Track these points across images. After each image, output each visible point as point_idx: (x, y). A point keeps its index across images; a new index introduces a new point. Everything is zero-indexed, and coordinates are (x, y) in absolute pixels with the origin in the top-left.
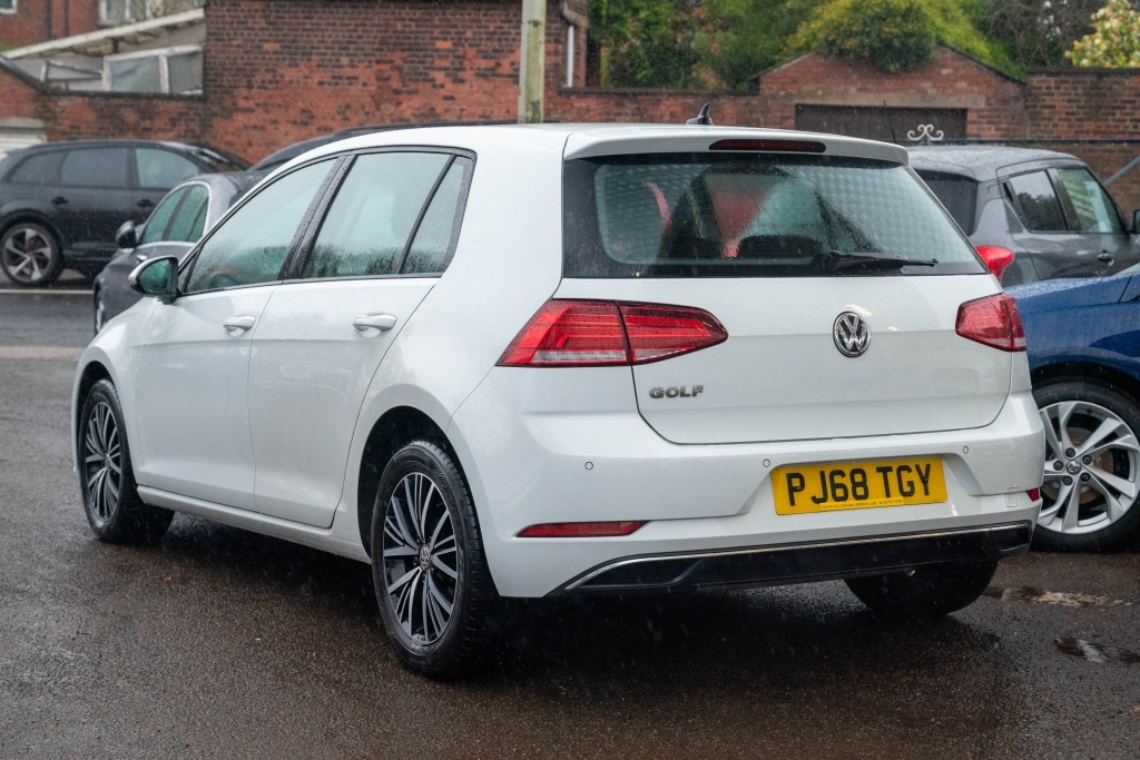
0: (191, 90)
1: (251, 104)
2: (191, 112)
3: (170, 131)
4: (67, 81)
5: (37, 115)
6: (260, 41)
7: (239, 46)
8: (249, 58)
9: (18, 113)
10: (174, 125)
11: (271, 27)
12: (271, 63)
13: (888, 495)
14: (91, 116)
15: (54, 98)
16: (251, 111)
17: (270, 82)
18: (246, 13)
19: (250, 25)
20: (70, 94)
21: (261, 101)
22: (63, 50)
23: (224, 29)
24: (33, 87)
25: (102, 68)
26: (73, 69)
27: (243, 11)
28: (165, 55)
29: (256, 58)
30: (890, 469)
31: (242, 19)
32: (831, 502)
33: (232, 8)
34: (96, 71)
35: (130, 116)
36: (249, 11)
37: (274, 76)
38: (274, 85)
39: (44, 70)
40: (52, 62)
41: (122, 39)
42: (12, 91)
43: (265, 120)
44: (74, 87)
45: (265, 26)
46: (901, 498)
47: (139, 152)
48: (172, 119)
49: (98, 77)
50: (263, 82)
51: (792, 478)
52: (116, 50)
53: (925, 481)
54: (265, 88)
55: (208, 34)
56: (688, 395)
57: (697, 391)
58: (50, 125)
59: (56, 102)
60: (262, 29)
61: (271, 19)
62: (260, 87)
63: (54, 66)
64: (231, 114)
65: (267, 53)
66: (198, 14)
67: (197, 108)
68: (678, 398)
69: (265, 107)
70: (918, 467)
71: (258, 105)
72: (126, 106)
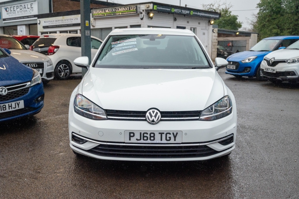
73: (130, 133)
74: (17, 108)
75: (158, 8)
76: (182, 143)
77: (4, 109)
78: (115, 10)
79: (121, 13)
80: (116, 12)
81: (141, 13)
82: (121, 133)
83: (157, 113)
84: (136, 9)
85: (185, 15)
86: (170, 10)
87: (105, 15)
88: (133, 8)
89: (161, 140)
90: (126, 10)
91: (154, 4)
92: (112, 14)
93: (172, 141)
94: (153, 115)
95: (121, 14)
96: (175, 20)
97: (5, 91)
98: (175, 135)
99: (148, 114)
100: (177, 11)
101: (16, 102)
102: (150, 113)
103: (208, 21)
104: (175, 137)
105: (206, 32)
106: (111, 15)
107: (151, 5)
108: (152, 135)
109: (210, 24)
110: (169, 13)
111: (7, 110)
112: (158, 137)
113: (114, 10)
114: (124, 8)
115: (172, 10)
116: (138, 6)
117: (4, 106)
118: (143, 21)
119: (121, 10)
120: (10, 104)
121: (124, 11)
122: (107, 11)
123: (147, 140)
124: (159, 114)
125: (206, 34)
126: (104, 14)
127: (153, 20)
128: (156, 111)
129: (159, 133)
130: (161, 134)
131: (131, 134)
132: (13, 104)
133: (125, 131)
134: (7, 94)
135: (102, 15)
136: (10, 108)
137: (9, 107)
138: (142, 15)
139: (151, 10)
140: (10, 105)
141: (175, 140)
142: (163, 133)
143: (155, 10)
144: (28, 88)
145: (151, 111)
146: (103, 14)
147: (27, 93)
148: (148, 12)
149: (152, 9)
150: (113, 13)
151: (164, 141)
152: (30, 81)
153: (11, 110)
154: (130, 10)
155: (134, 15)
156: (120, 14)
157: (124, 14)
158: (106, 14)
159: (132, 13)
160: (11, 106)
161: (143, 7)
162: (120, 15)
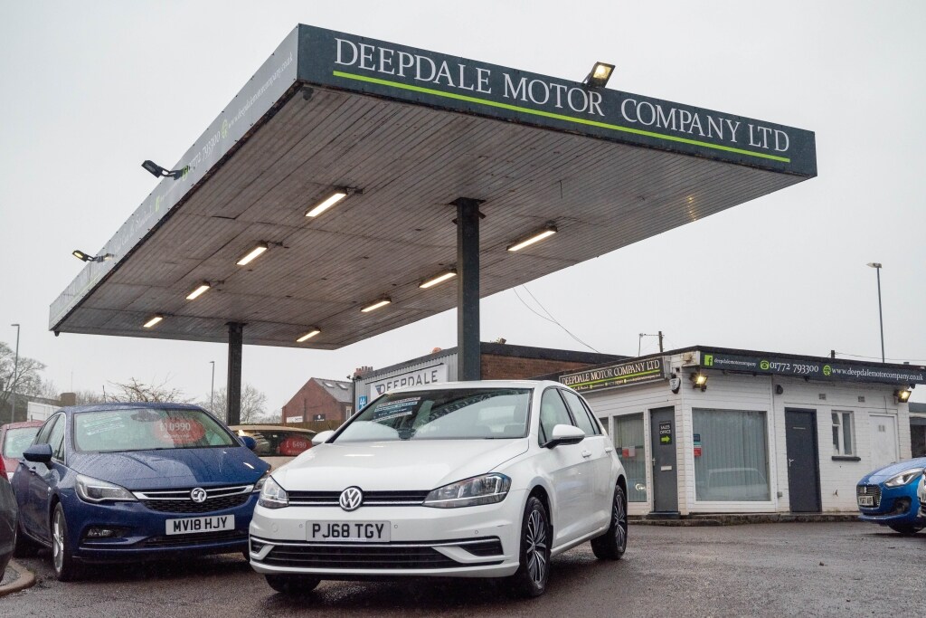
73: (314, 525)
74: (221, 528)
75: (716, 361)
76: (391, 543)
77: (197, 527)
78: (613, 373)
79: (627, 379)
80: (615, 376)
81: (674, 377)
82: (301, 526)
83: (356, 494)
84: (661, 368)
85: (807, 378)
86: (754, 364)
87: (591, 387)
88: (653, 364)
89: (359, 537)
90: (639, 372)
91: (704, 350)
92: (606, 384)
93: (375, 539)
94: (350, 496)
95: (627, 383)
96: (779, 391)
97: (203, 495)
98: (380, 526)
99: (343, 496)
100: (778, 366)
101: (220, 517)
102: (346, 494)
103: (892, 393)
104: (380, 531)
105: (888, 423)
106: (605, 387)
107: (697, 355)
108: (346, 528)
109: (897, 402)
110: (755, 373)
111: (203, 530)
112: (354, 530)
113: (610, 374)
114: (632, 368)
115: (761, 366)
116: (666, 358)
117: (197, 522)
118: (677, 396)
119: (626, 370)
120: (208, 518)
121: (633, 373)
122: (594, 376)
123: (338, 536)
124: (360, 495)
125: (888, 429)
126: (589, 385)
127: (707, 392)
128: (356, 490)
129: (356, 525)
130: (359, 526)
131: (316, 527)
132: (214, 519)
133: (308, 522)
134: (205, 501)
135: (583, 386)
136: (208, 526)
137: (206, 524)
138: (677, 380)
139: (697, 367)
140: (208, 521)
141: (380, 537)
142: (362, 525)
143: (708, 368)
144: (248, 494)
145: (348, 490)
146: (586, 386)
147: (244, 502)
148: (692, 372)
149: (699, 363)
150: (608, 382)
151: (363, 539)
152: (254, 484)
153: (209, 530)
154: (646, 370)
155: (659, 382)
156: (625, 381)
157: (635, 382)
158: (593, 384)
159: (652, 379)
160: (210, 523)
161: (678, 361)
162: (623, 384)
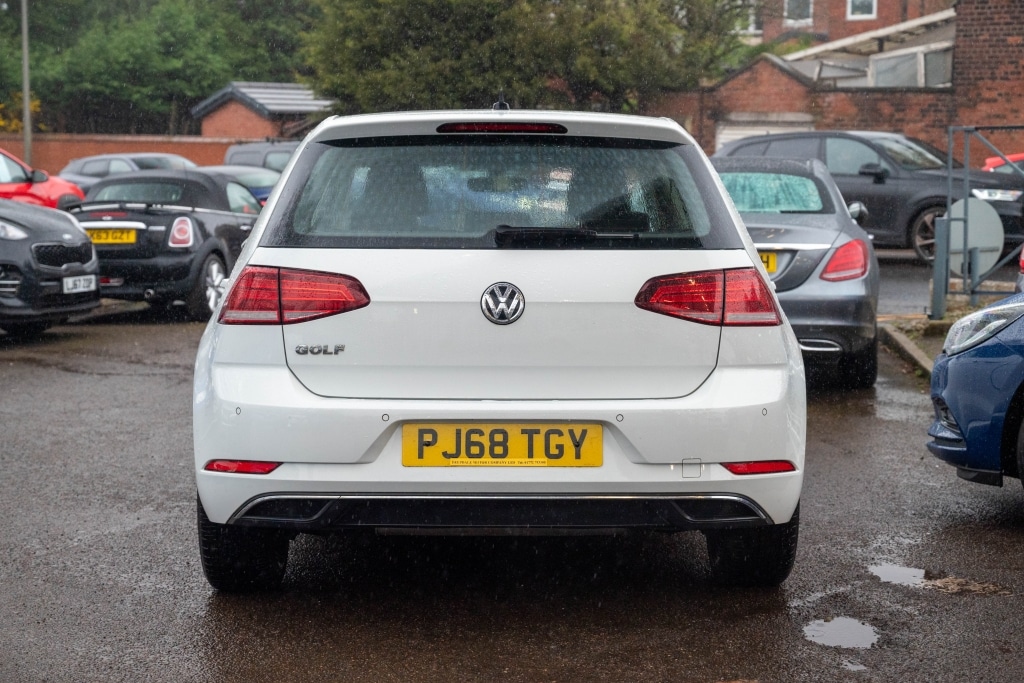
0: (944, 83)
1: (994, 94)
2: (940, 103)
3: (921, 121)
4: (835, 79)
5: (809, 110)
6: (1005, 35)
7: (985, 41)
8: (994, 52)
9: (791, 108)
10: (924, 116)
11: (1015, 22)
12: (1014, 55)
13: (531, 455)
14: (853, 110)
15: (822, 94)
16: (995, 101)
17: (1012, 73)
18: (993, 10)
19: (996, 21)
20: (836, 90)
21: (1003, 91)
22: (836, 51)
23: (972, 25)
24: (806, 85)
25: (867, 66)
26: (842, 68)
27: (990, 8)
28: (922, 52)
29: (1000, 52)
30: (537, 432)
31: (989, 16)
32: (463, 458)
33: (980, 6)
34: (862, 68)
35: (886, 109)
36: (996, 7)
37: (1016, 67)
38: (1015, 76)
39: (817, 69)
40: (825, 62)
41: (887, 38)
42: (787, 90)
43: (1006, 109)
44: (841, 84)
45: (1009, 20)
46: (546, 459)
47: (829, 141)
48: (922, 111)
49: (864, 74)
50: (1006, 73)
51: (424, 434)
52: (881, 49)
53: (578, 445)
54: (1007, 79)
55: (958, 31)
56: (331, 353)
57: (338, 350)
58: (818, 118)
59: (824, 98)
60: (1007, 24)
61: (1016, 14)
62: (1002, 78)
63: (828, 66)
64: (975, 105)
65: (1012, 45)
66: (950, 13)
67: (944, 100)
68: (321, 354)
69: (1008, 97)
70: (571, 432)
71: (1000, 95)
72: (883, 100)
